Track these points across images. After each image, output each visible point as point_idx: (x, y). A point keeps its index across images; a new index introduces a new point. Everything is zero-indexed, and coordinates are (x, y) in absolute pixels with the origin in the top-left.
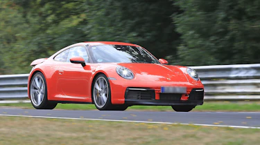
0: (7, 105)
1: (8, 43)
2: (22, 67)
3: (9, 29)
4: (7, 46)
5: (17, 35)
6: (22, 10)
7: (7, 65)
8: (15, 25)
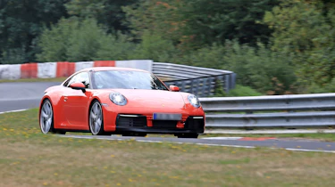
0: (301, 135)
1: (301, 50)
2: (321, 85)
3: (303, 31)
4: (300, 54)
5: (314, 40)
6: (322, 5)
7: (299, 80)
8: (312, 26)
